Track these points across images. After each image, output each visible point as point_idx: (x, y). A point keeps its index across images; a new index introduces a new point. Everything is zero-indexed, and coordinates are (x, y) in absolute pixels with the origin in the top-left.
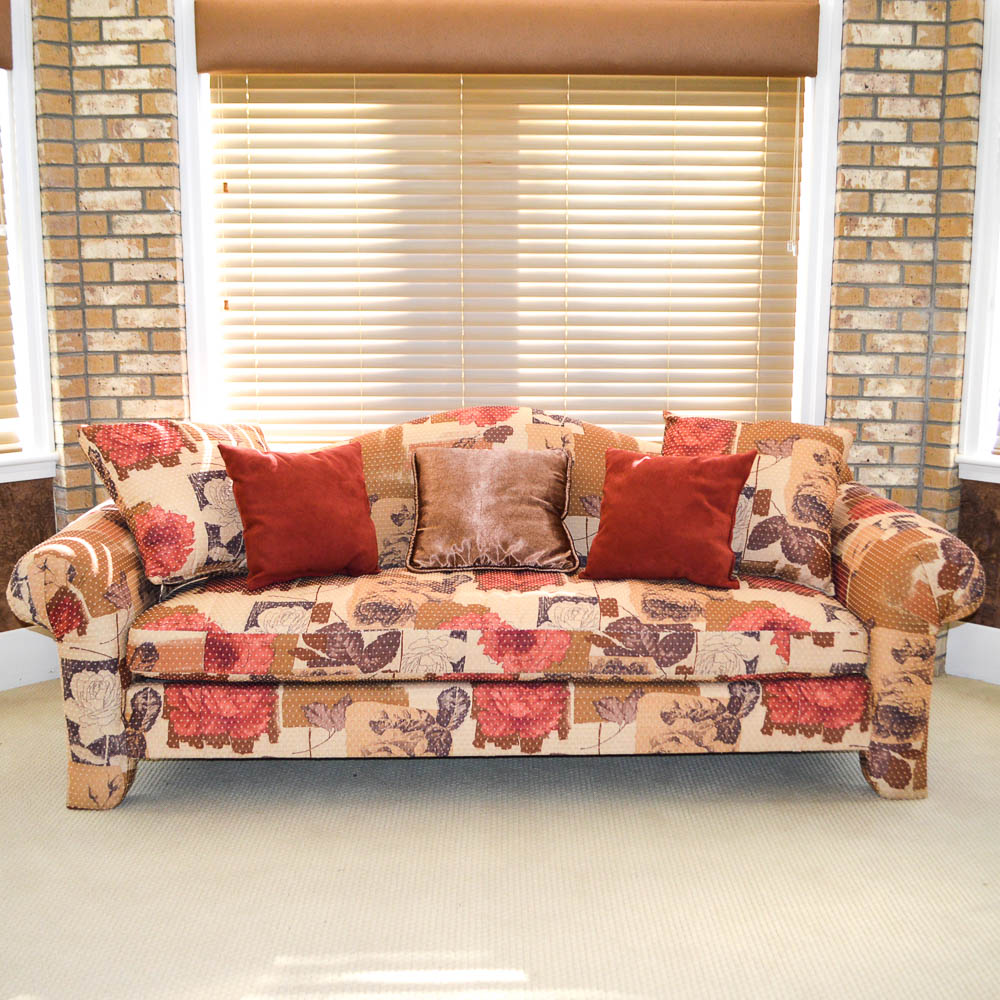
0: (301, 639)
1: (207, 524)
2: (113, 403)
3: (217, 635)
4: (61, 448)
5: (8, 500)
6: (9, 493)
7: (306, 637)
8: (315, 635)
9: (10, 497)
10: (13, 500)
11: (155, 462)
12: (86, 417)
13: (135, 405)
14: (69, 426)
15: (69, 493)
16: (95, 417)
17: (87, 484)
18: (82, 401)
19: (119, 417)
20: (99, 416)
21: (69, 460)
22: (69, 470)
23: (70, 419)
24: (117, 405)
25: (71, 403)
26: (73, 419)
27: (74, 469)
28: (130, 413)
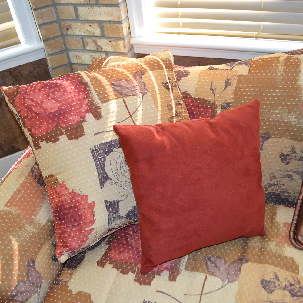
1: (106, 201)
2: (71, 9)
5: (18, 76)
6: (17, 71)
9: (19, 74)
10: (21, 75)
11: (62, 134)
12: (55, 18)
13: (87, 10)
14: (44, 27)
15: (54, 71)
16: (62, 18)
17: (66, 63)
18: (50, 8)
19: (77, 18)
20: (64, 18)
21: (49, 50)
22: (50, 57)
23: (44, 23)
24: (74, 10)
25: (43, 10)
26: (46, 22)
27: (55, 55)
28: (84, 16)
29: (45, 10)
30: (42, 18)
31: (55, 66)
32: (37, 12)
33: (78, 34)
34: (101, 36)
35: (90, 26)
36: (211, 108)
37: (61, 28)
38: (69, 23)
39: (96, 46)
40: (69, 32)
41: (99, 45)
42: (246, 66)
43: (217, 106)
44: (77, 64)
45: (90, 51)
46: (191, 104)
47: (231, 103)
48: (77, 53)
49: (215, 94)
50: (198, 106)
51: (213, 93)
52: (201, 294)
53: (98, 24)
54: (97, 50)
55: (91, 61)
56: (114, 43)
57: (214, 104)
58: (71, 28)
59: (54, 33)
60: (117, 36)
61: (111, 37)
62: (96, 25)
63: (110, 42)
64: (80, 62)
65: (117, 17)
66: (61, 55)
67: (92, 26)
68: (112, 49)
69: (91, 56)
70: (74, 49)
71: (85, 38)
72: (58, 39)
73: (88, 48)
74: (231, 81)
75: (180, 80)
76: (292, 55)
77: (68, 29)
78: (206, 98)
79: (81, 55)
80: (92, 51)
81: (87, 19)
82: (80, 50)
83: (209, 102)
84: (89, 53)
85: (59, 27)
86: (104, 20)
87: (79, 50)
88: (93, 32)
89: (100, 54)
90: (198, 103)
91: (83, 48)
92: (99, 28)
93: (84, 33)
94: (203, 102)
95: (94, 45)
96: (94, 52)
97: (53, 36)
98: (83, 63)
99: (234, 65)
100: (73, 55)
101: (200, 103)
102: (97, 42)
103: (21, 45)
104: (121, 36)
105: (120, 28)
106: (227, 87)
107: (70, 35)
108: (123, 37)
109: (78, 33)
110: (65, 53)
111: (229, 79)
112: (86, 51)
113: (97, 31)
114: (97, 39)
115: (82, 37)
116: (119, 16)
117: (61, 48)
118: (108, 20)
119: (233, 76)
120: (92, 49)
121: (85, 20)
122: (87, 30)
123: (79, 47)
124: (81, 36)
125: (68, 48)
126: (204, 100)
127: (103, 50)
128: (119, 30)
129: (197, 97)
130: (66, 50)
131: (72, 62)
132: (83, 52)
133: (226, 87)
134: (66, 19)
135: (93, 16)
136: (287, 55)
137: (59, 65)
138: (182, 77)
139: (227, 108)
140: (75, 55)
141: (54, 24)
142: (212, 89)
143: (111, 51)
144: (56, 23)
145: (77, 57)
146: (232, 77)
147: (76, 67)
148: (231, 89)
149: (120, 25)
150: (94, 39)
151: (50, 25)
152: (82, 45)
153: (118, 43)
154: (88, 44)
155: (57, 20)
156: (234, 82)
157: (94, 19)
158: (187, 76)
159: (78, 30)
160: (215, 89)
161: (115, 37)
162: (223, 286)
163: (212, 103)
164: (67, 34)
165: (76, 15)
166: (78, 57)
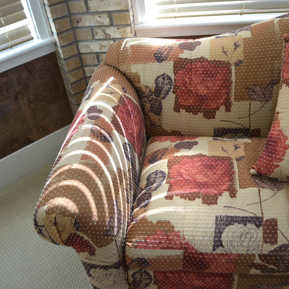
0: (257, 258)
2: (82, 3)
3: (192, 253)
4: (56, 36)
5: (32, 70)
7: (262, 257)
8: (268, 255)
9: (33, 68)
10: (35, 69)
12: (67, 13)
13: (97, 3)
14: (58, 21)
15: (65, 62)
16: (73, 12)
17: (75, 54)
18: (62, 4)
19: (88, 11)
20: (75, 12)
21: (62, 42)
22: (63, 49)
23: (57, 17)
24: (85, 3)
25: (56, 6)
26: (59, 16)
27: (66, 47)
28: (94, 8)
29: (58, 6)
30: (55, 13)
31: (67, 57)
32: (52, 7)
33: (88, 26)
34: (110, 24)
35: (100, 17)
36: (226, 66)
37: (71, 21)
38: (79, 16)
39: (105, 34)
40: (79, 25)
41: (107, 33)
42: (248, 31)
43: (231, 64)
44: (86, 53)
45: (99, 40)
46: (209, 66)
47: (242, 60)
48: (86, 43)
49: (227, 55)
50: (215, 67)
51: (226, 55)
52: (261, 202)
53: (107, 14)
54: (105, 38)
55: (100, 49)
56: (122, 30)
57: (228, 63)
58: (81, 20)
59: (66, 26)
60: (125, 23)
61: (119, 25)
62: (105, 15)
63: (118, 29)
64: (88, 51)
65: (125, 6)
66: (72, 46)
67: (101, 16)
68: (120, 36)
69: (100, 44)
70: (83, 40)
71: (95, 28)
72: (69, 32)
73: (97, 37)
74: (239, 43)
75: (195, 49)
76: (283, 18)
77: (78, 22)
78: (220, 60)
79: (90, 45)
80: (101, 39)
81: (98, 11)
82: (90, 40)
83: (224, 62)
84: (98, 42)
85: (70, 21)
86: (112, 10)
87: (88, 41)
88: (102, 22)
89: (108, 41)
90: (214, 65)
91: (92, 38)
92: (108, 18)
93: (94, 24)
94: (218, 63)
95: (103, 34)
96: (102, 40)
97: (65, 29)
98: (92, 52)
99: (237, 32)
100: (82, 45)
101: (216, 63)
102: (106, 31)
103: (34, 41)
104: (129, 23)
105: (128, 16)
106: (237, 48)
107: (80, 27)
108: (130, 23)
109: (88, 24)
110: (75, 45)
111: (237, 42)
112: (96, 40)
113: (107, 21)
114: (106, 28)
115: (92, 28)
116: (127, 5)
117: (72, 40)
118: (116, 10)
119: (240, 40)
120: (101, 38)
121: (95, 12)
122: (97, 21)
123: (88, 37)
124: (90, 27)
125: (78, 40)
126: (219, 61)
127: (111, 38)
128: (127, 18)
129: (213, 60)
130: (76, 42)
131: (81, 52)
132: (92, 42)
133: (235, 49)
134: (76, 12)
135: (103, 7)
136: (279, 19)
137: (70, 56)
138: (196, 46)
139: (240, 65)
140: (84, 45)
141: (66, 18)
142: (224, 52)
143: (118, 37)
144: (68, 18)
145: (86, 47)
146: (238, 41)
147: (85, 57)
148: (240, 49)
149: (128, 13)
150: (103, 28)
151: (62, 20)
152: (91, 35)
153: (125, 29)
154: (97, 33)
155: (68, 14)
156: (242, 44)
157: (103, 10)
158: (200, 45)
159: (88, 21)
160: (227, 51)
161: (123, 24)
162: (275, 193)
163: (226, 62)
164: (77, 27)
165: (86, 8)
166: (88, 47)
